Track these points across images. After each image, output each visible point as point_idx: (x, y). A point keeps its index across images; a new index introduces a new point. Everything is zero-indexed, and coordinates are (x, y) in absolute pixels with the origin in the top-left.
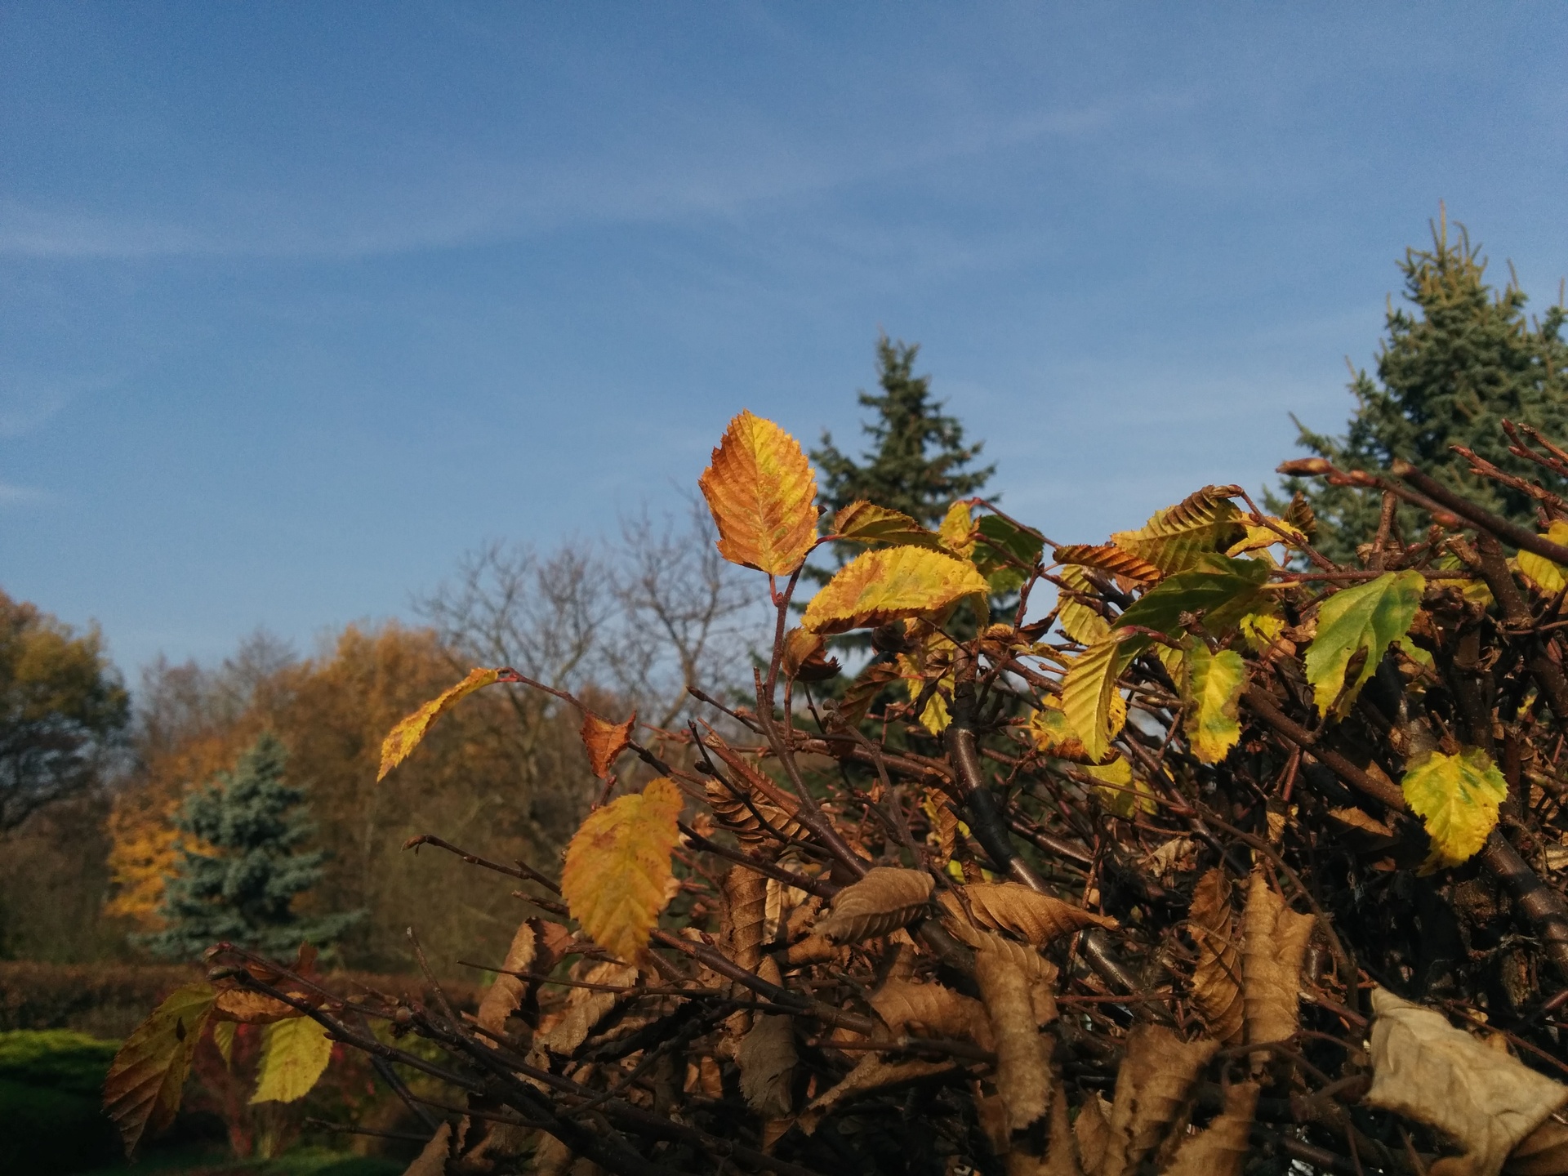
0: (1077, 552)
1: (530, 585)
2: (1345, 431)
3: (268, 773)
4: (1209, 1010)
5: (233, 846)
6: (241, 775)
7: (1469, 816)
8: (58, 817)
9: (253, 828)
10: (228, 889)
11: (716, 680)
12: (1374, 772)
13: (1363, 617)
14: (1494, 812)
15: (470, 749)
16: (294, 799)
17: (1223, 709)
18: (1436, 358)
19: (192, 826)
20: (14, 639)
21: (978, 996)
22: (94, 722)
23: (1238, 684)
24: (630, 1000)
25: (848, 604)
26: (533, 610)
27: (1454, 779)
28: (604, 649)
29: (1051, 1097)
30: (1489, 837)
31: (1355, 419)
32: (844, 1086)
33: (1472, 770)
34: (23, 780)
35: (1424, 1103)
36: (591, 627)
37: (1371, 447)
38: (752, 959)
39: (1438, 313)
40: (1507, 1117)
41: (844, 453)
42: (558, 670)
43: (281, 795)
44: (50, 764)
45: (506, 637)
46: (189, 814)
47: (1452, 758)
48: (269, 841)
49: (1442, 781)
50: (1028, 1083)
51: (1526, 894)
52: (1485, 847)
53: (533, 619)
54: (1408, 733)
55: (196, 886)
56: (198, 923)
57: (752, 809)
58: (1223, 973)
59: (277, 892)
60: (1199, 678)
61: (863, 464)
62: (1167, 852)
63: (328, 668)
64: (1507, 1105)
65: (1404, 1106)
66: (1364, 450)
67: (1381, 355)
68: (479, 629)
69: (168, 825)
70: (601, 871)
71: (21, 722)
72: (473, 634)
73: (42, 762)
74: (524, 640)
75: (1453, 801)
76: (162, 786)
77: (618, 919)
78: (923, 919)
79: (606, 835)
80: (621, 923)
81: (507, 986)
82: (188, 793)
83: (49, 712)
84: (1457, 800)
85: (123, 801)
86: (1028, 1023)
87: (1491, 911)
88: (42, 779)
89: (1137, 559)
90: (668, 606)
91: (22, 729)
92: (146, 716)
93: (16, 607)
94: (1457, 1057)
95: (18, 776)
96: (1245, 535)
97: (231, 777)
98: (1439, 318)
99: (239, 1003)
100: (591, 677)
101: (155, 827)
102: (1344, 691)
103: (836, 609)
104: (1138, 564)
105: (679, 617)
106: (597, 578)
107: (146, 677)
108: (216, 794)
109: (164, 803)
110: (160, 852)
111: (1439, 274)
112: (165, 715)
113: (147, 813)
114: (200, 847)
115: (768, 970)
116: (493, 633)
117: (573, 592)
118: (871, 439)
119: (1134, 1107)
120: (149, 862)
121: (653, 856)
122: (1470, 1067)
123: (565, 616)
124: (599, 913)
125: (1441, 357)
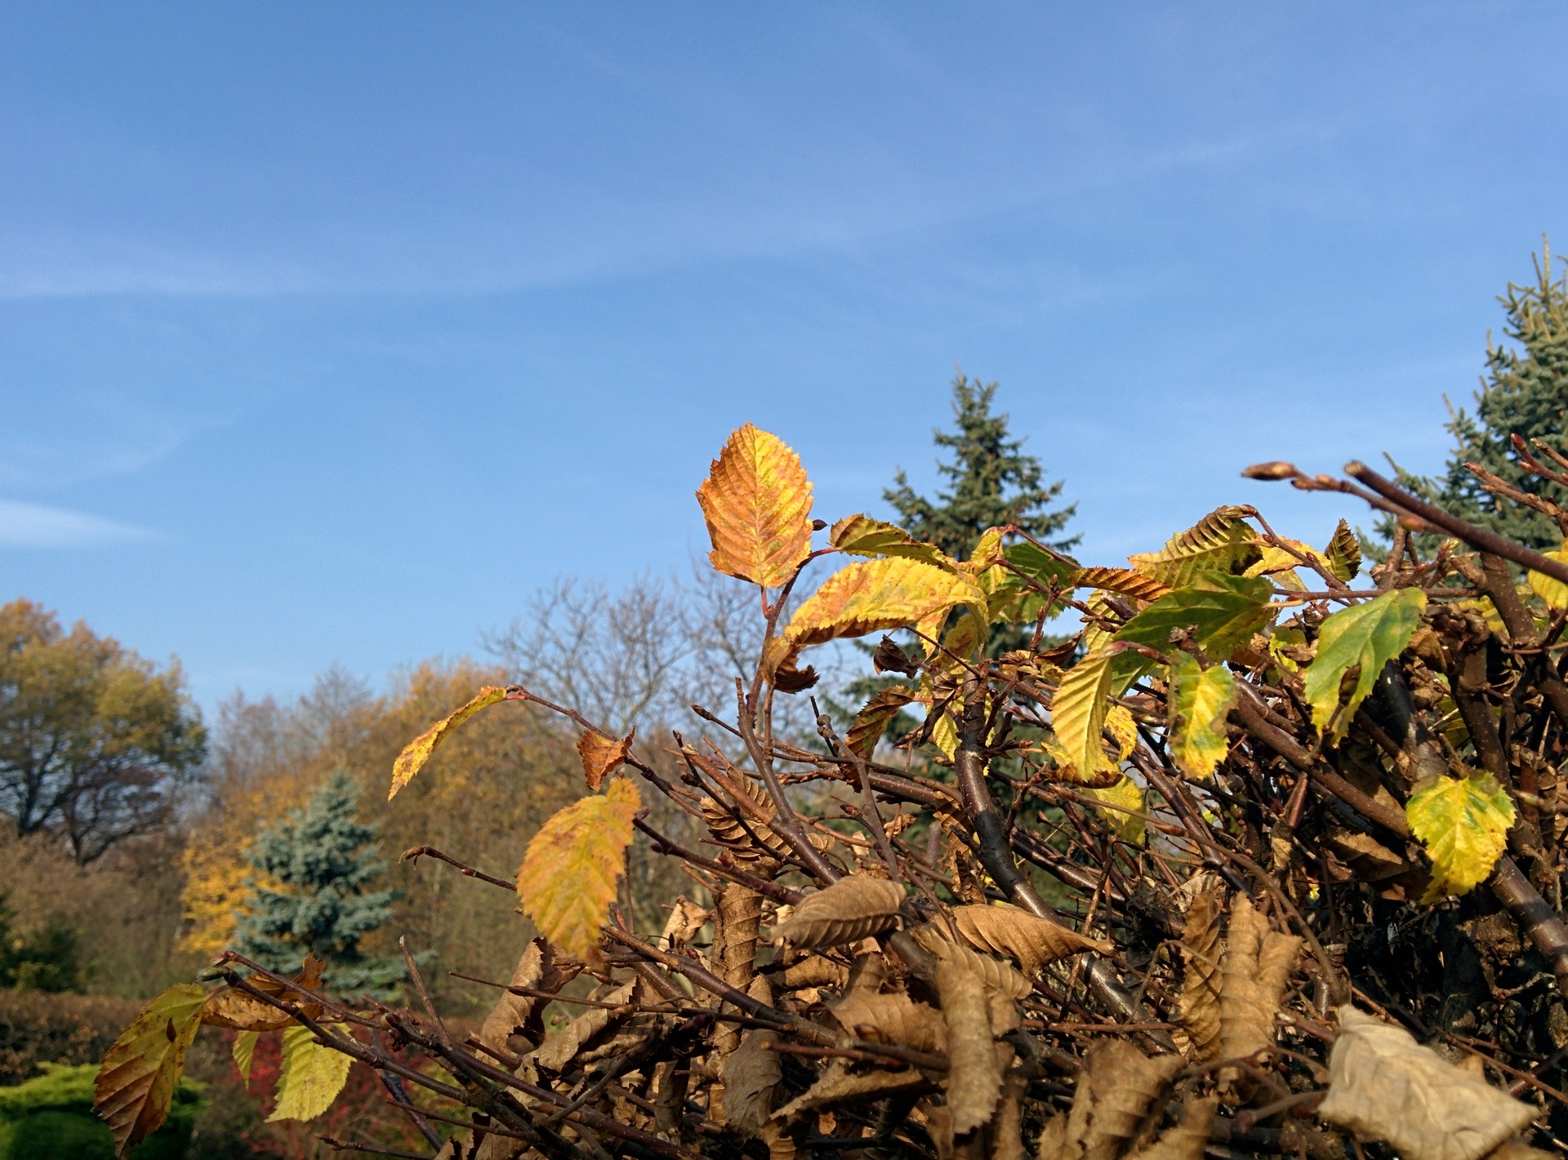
0: (1093, 574)
1: (601, 625)
2: (1444, 472)
3: (340, 811)
4: (1197, 1035)
5: (304, 884)
6: (314, 813)
7: (1475, 842)
8: (135, 852)
9: (324, 866)
10: (298, 928)
11: (787, 724)
12: (1382, 798)
13: (1363, 636)
14: (1501, 838)
15: (540, 790)
16: (365, 837)
17: (1211, 725)
18: (1539, 397)
19: (264, 863)
20: (96, 675)
21: (936, 1004)
22: (172, 758)
23: (1227, 699)
24: (623, 1018)
25: (832, 614)
26: (605, 652)
27: (1461, 803)
28: (674, 691)
29: (1000, 1104)
30: (1497, 863)
31: (1453, 460)
32: (808, 1096)
33: (1480, 795)
34: (101, 814)
35: (1376, 1118)
36: (661, 668)
37: (1471, 489)
38: (743, 977)
39: (1542, 350)
40: (1463, 1135)
41: (918, 494)
42: (628, 711)
43: (352, 834)
44: (126, 798)
45: (576, 677)
46: (262, 851)
47: (1461, 782)
48: (339, 880)
49: (1447, 804)
50: (975, 1089)
51: (1537, 923)
52: (1493, 875)
53: (604, 659)
54: (1415, 759)
55: (267, 923)
56: (269, 961)
57: (746, 828)
58: (1211, 997)
59: (346, 932)
60: (1186, 696)
61: (938, 505)
62: (1194, 887)
63: (401, 707)
64: (1465, 1123)
65: (1355, 1121)
66: (1464, 492)
67: (1481, 394)
68: (550, 668)
69: (240, 862)
70: (557, 868)
71: (101, 757)
72: (544, 673)
73: (120, 797)
74: (594, 680)
75: (1459, 828)
76: (237, 822)
77: (571, 917)
78: (893, 930)
79: (566, 834)
80: (574, 920)
81: (511, 1004)
82: (262, 830)
83: (129, 747)
84: (1463, 825)
85: (198, 836)
86: (982, 1030)
87: (1514, 947)
88: (120, 814)
89: (1153, 582)
90: (739, 648)
91: (102, 763)
92: (222, 752)
93: (98, 642)
94: (1417, 1073)
95: (97, 811)
96: (1259, 557)
97: (304, 815)
98: (1543, 355)
99: (241, 1011)
100: (661, 719)
101: (228, 864)
102: (1338, 710)
103: (821, 619)
104: (1154, 587)
105: (750, 659)
106: (668, 619)
107: (224, 714)
108: (288, 831)
109: (239, 839)
110: (232, 889)
111: (1543, 310)
112: (241, 751)
113: (220, 849)
114: (273, 884)
115: (759, 990)
116: (564, 673)
117: (644, 632)
118: (947, 479)
119: (1089, 1119)
120: (222, 899)
121: (609, 855)
122: (1431, 1084)
123: (635, 657)
124: (552, 911)
125: (1545, 396)
